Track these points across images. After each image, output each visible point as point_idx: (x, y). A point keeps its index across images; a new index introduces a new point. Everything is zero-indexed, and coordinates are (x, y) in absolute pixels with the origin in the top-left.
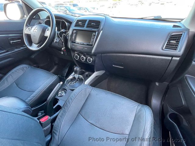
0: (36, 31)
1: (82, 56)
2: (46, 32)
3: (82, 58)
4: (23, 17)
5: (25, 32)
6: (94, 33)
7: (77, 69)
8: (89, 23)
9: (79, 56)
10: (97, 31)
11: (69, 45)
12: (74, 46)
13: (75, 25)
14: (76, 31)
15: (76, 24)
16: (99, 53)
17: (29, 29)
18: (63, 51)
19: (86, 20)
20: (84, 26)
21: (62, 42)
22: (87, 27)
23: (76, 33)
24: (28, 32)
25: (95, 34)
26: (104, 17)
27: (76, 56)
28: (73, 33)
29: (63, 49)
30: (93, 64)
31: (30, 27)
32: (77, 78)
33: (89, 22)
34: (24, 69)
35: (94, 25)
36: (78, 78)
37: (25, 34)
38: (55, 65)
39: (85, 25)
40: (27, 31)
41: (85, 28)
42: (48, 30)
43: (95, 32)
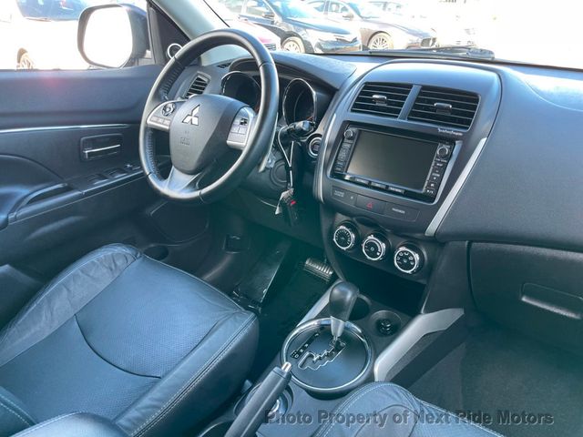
0: (195, 121)
1: (372, 237)
2: (234, 129)
3: (370, 244)
4: (137, 56)
5: (149, 122)
6: (447, 147)
7: (345, 294)
8: (423, 101)
9: (353, 236)
10: (458, 138)
11: (321, 184)
12: (341, 194)
13: (355, 106)
14: (355, 130)
15: (358, 99)
16: (459, 236)
17: (165, 109)
18: (283, 205)
19: (410, 86)
20: (398, 111)
21: (287, 168)
22: (413, 115)
23: (357, 139)
24: (160, 120)
25: (451, 150)
26: (494, 75)
27: (342, 234)
28: (341, 137)
29: (284, 194)
30: (423, 281)
31: (169, 104)
32: (339, 334)
33: (420, 93)
34: (118, 263)
35: (448, 109)
36: (345, 336)
37: (146, 129)
38: (229, 248)
39: (401, 105)
40: (155, 119)
41: (400, 121)
42: (244, 122)
43: (451, 141)
